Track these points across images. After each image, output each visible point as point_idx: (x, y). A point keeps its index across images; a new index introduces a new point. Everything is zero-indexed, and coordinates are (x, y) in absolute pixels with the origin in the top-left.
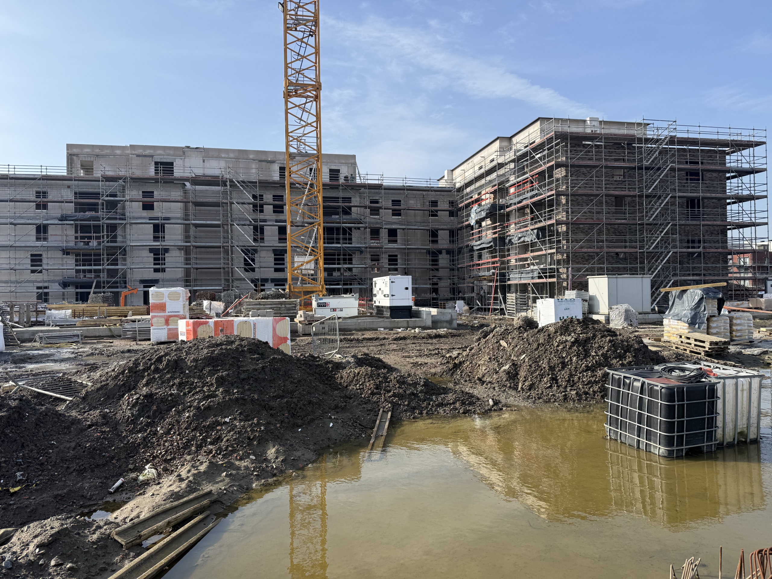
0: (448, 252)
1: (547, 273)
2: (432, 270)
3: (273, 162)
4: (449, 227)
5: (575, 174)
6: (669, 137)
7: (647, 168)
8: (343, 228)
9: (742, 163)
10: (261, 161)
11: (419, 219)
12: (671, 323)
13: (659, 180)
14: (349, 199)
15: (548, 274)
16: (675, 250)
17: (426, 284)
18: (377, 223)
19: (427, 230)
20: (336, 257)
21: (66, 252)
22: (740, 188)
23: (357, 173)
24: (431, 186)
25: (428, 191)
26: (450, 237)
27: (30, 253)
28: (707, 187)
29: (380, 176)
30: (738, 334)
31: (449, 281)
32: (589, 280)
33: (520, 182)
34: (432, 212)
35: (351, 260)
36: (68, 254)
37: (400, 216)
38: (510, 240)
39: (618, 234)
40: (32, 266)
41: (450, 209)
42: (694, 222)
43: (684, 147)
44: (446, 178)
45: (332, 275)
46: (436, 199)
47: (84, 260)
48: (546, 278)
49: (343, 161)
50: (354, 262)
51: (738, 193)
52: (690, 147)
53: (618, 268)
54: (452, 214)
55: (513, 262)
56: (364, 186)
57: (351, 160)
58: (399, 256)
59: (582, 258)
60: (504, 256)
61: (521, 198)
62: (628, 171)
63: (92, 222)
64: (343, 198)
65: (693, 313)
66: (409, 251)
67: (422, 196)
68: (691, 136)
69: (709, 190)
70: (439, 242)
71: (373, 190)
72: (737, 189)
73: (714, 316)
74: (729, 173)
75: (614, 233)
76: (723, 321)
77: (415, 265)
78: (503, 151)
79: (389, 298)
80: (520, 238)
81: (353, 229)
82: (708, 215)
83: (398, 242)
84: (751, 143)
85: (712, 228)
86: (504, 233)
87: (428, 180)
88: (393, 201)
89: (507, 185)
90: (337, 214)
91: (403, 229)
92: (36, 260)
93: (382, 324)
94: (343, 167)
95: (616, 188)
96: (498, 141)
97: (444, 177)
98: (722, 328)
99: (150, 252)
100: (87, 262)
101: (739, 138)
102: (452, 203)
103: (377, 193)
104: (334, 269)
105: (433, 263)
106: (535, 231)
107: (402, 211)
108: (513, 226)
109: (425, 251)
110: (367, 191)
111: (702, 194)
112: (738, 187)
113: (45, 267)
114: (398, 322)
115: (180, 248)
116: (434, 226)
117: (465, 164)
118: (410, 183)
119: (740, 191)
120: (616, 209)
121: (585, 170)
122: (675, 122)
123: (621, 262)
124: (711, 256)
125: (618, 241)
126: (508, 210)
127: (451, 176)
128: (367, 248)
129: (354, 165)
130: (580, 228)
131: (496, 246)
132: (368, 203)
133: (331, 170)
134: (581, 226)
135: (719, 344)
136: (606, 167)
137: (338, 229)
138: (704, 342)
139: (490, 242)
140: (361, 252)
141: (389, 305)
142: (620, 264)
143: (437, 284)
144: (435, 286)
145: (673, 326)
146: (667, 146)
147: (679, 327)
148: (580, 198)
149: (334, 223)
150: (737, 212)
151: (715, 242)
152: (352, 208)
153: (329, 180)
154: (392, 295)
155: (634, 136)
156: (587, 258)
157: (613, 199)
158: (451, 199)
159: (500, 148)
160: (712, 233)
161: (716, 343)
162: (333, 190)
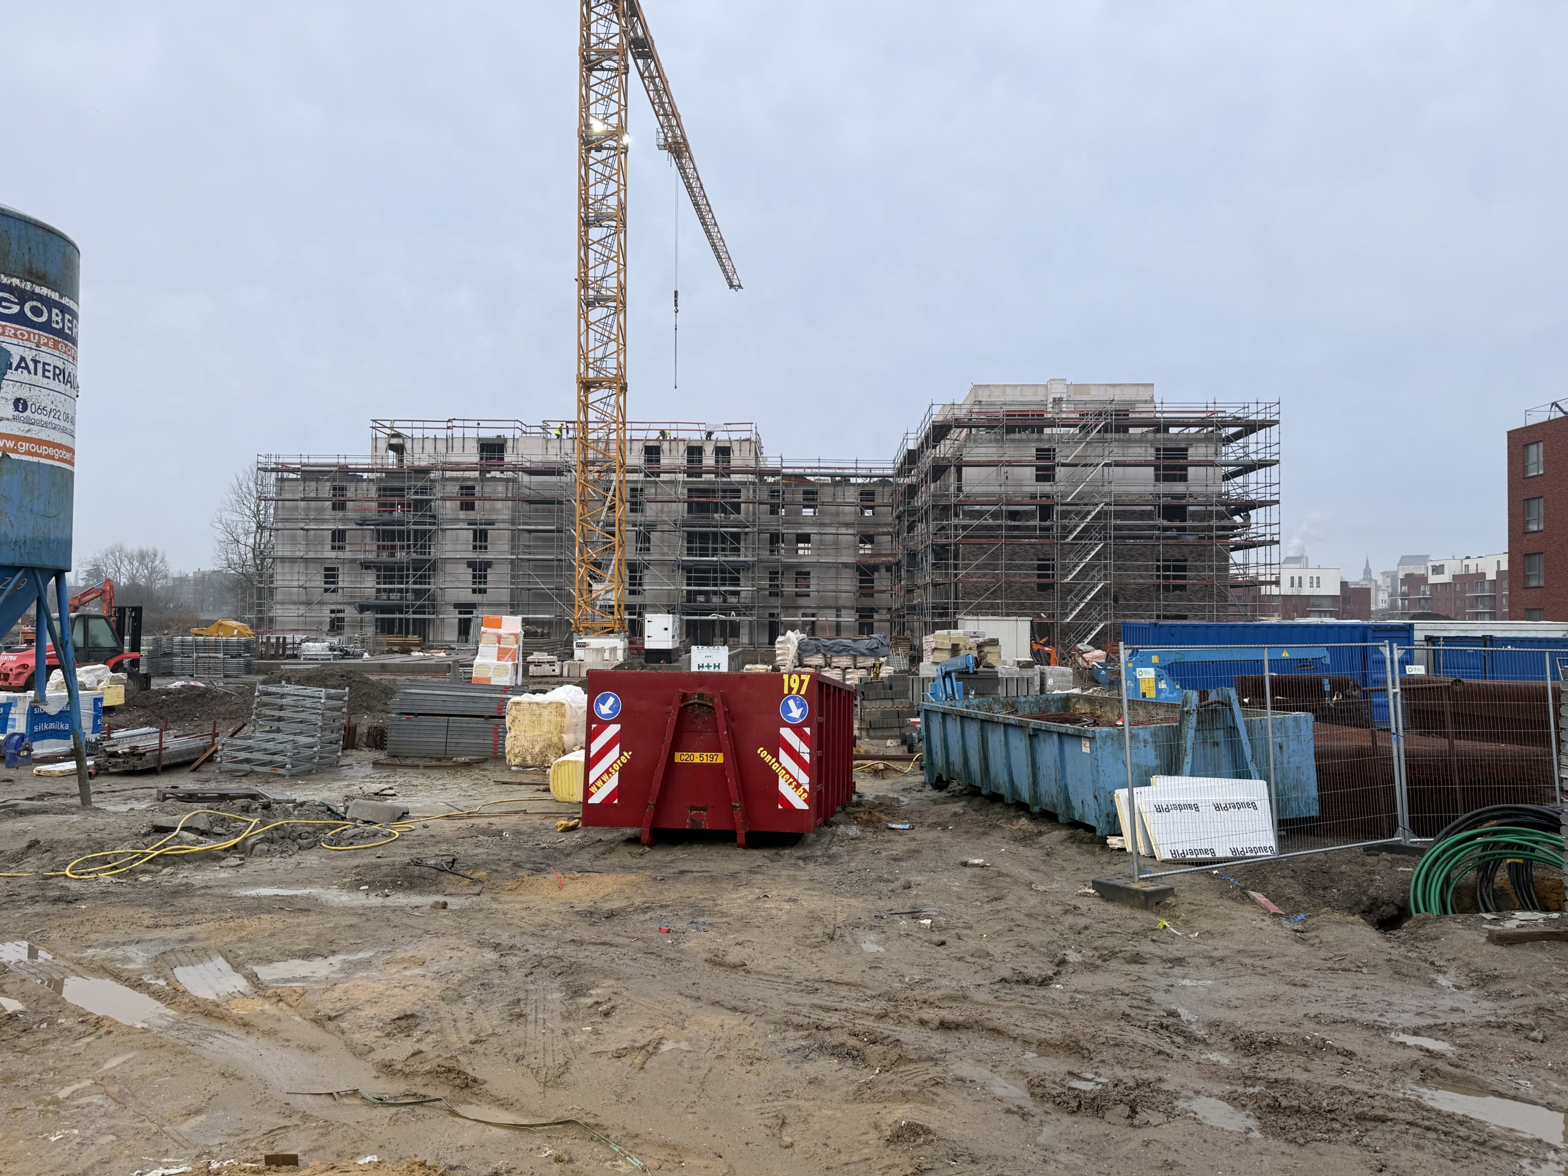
0: (889, 568)
2: (863, 595)
4: (890, 530)
8: (724, 534)
11: (843, 519)
14: (737, 492)
17: (853, 617)
19: (854, 535)
20: (710, 575)
21: (366, 566)
27: (324, 566)
35: (736, 579)
36: (367, 568)
40: (326, 583)
46: (872, 489)
47: (385, 577)
58: (812, 574)
63: (396, 527)
64: (723, 490)
66: (825, 566)
81: (741, 535)
85: (1201, 549)
88: (804, 492)
92: (331, 575)
99: (469, 567)
100: (389, 579)
113: (340, 584)
115: (507, 562)
116: (866, 530)
124: (1197, 589)
128: (760, 562)
140: (754, 569)
149: (709, 527)
151: (1205, 570)
152: (742, 505)
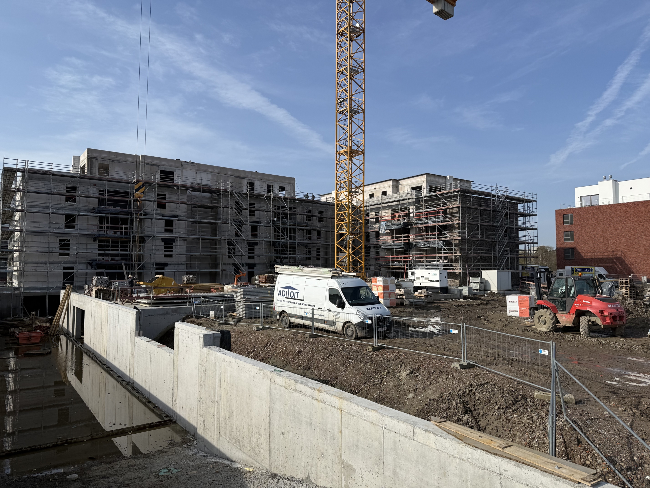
3: (243, 178)
10: (235, 177)
13: (502, 218)
18: (310, 226)
21: (92, 238)
27: (59, 238)
32: (483, 272)
33: (427, 211)
37: (323, 222)
40: (60, 249)
49: (288, 182)
57: (292, 181)
58: (322, 250)
61: (428, 221)
63: (120, 216)
71: (308, 204)
80: (425, 245)
82: (511, 237)
83: (321, 239)
88: (319, 211)
91: (326, 231)
92: (64, 244)
94: (287, 185)
99: (163, 242)
100: (115, 248)
103: (310, 206)
107: (324, 219)
110: (305, 204)
113: (72, 251)
115: (184, 239)
129: (294, 184)
133: (280, 187)
140: (301, 246)
152: (297, 215)
159: (392, 185)
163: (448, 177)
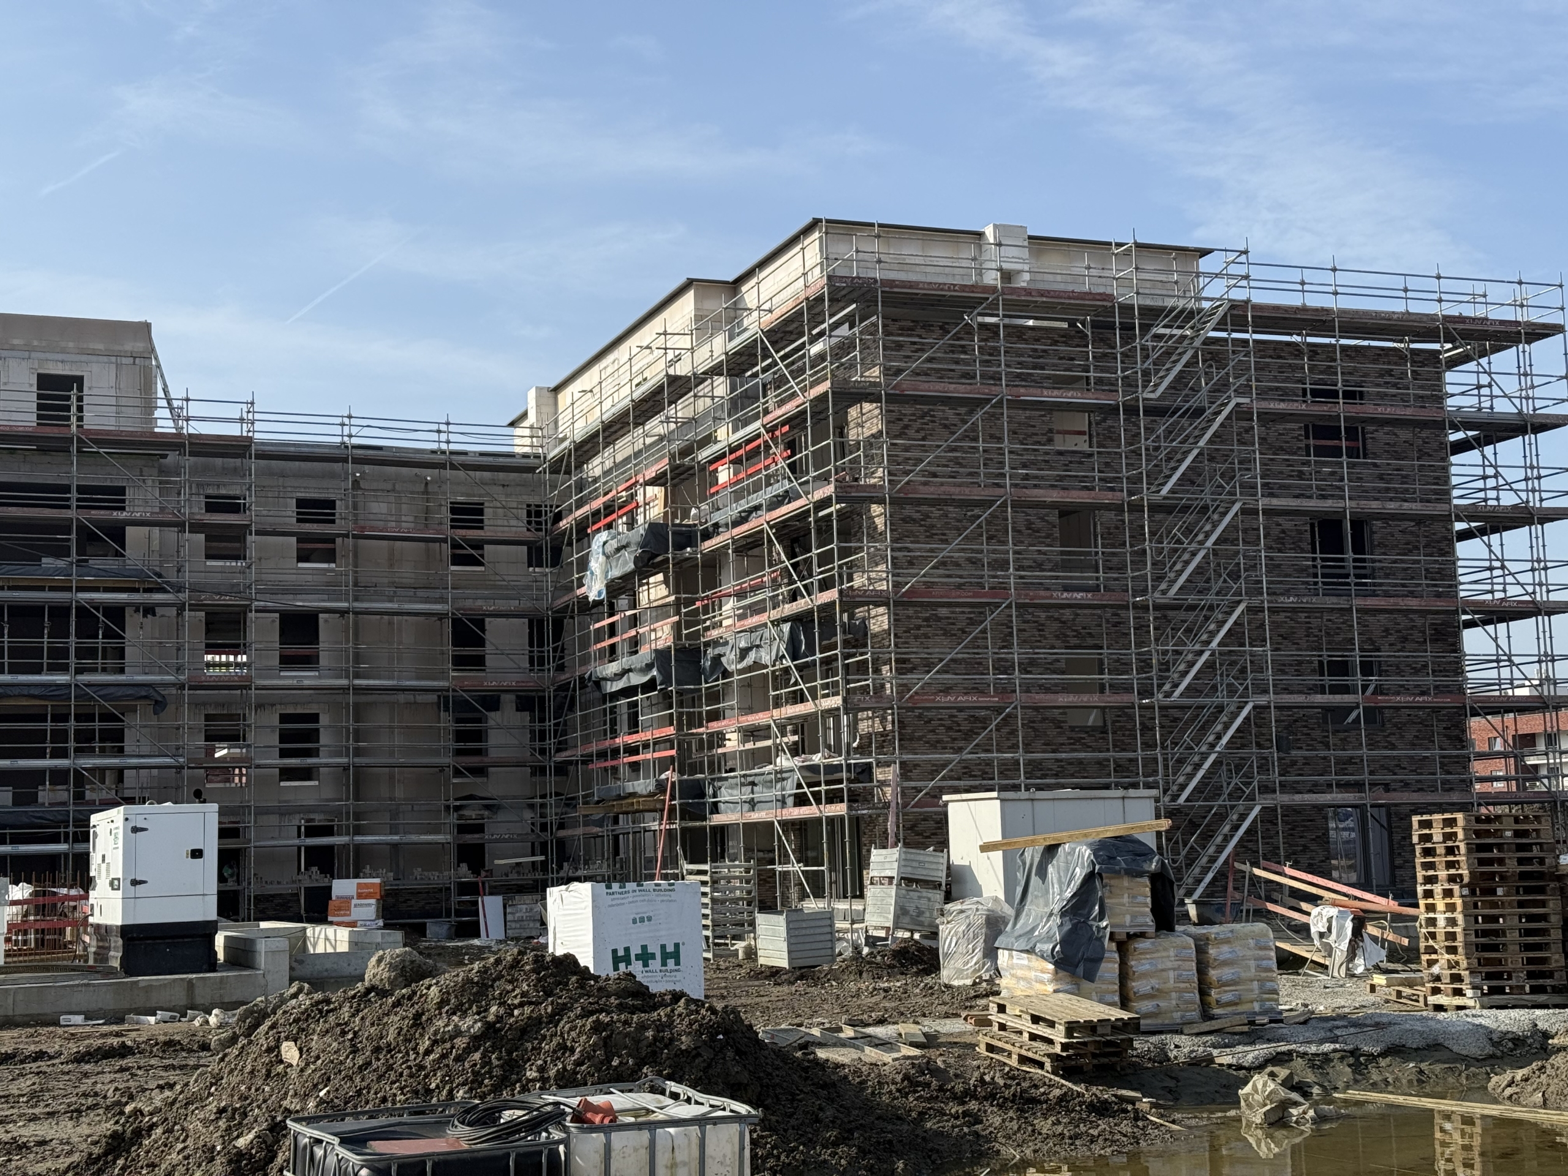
0: (527, 702)
1: (818, 784)
2: (458, 773)
4: (525, 604)
5: (917, 425)
6: (1225, 307)
7: (1155, 411)
8: (82, 611)
9: (1492, 397)
11: (407, 572)
12: (1015, 961)
13: (1195, 452)
14: (115, 496)
15: (823, 788)
16: (1262, 700)
17: (436, 830)
18: (234, 590)
19: (441, 616)
20: (49, 725)
22: (1491, 483)
23: (161, 394)
24: (453, 447)
25: (441, 466)
26: (531, 645)
28: (1381, 478)
29: (245, 407)
30: (1227, 997)
31: (528, 815)
32: (951, 807)
33: (739, 447)
34: (455, 545)
35: (118, 736)
37: (332, 560)
38: (717, 659)
39: (1074, 641)
41: (530, 536)
42: (1331, 602)
43: (1296, 338)
44: (532, 419)
45: (33, 799)
46: (476, 499)
48: (818, 802)
49: (100, 346)
50: (129, 745)
51: (1485, 500)
52: (1310, 340)
53: (1080, 762)
54: (535, 557)
55: (733, 743)
56: (177, 443)
57: (130, 342)
58: (324, 720)
59: (949, 729)
60: (695, 720)
61: (744, 505)
62: (1104, 420)
64: (81, 489)
65: (1068, 927)
66: (363, 699)
67: (422, 488)
68: (1314, 301)
69: (1388, 490)
70: (489, 661)
71: (219, 461)
72: (1480, 484)
73: (1142, 935)
74: (1457, 429)
75: (1061, 636)
76: (1172, 953)
77: (392, 754)
78: (703, 326)
79: (119, 893)
80: (744, 653)
81: (129, 612)
82: (1387, 576)
83: (323, 661)
84: (1514, 329)
85: (1404, 622)
86: (696, 635)
87: (443, 427)
88: (301, 503)
89: (704, 454)
90: (61, 551)
91: (343, 613)
93: (82, 999)
94: (95, 368)
95: (1061, 478)
96: (690, 296)
97: (524, 416)
98: (1171, 974)
101: (1480, 312)
102: (534, 513)
103: (235, 471)
104: (38, 776)
105: (461, 745)
106: (786, 627)
107: (339, 541)
108: (729, 606)
109: (433, 698)
110: (189, 461)
111: (1354, 504)
112: (1485, 478)
114: (149, 988)
116: (469, 603)
117: (595, 369)
118: (366, 437)
119: (1492, 494)
120: (1062, 553)
121: (950, 413)
122: (1246, 252)
123: (1088, 740)
124: (1404, 719)
125: (1073, 666)
126: (709, 545)
127: (550, 409)
128: (182, 687)
129: (146, 360)
130: (939, 619)
131: (667, 681)
132: (195, 509)
133: (45, 381)
134: (943, 612)
135: (1100, 1030)
136: (1017, 404)
137: (60, 612)
138: (1051, 1024)
139: (649, 667)
140: (159, 705)
141: (119, 923)
142: (1087, 747)
143: (479, 829)
144: (471, 838)
145: (1019, 973)
146: (1224, 335)
147: (1032, 974)
148: (936, 512)
149: (41, 589)
150: (1487, 564)
151: (1416, 672)
152: (129, 530)
153: (34, 417)
154: (135, 883)
155: (1110, 297)
156: (965, 726)
157: (1054, 517)
158: (534, 500)
159: (698, 318)
160: (1405, 639)
161: (1090, 1027)
162: (48, 458)
163: (989, 232)
